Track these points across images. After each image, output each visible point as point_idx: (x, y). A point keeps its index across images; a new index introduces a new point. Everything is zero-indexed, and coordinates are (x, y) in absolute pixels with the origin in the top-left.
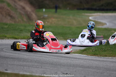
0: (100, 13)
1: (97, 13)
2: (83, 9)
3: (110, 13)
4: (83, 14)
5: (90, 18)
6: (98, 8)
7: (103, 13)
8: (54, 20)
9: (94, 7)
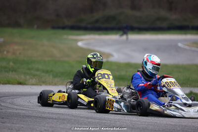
0: (94, 34)
1: (90, 34)
2: (64, 28)
3: (111, 34)
4: (65, 37)
5: (80, 44)
6: (89, 26)
7: (99, 34)
8: (16, 47)
9: (83, 25)
